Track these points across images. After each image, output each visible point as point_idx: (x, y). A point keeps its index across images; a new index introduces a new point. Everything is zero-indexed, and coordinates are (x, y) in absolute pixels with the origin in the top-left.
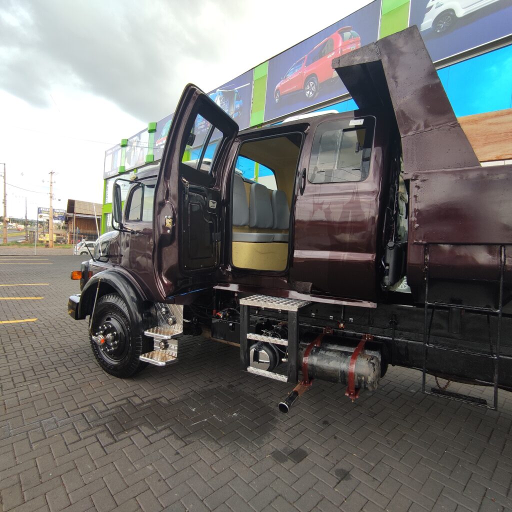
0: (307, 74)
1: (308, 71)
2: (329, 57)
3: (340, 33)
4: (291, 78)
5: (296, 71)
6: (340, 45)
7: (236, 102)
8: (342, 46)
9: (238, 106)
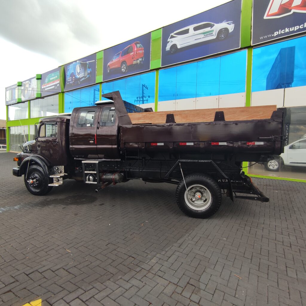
0: (122, 60)
1: (122, 59)
2: (131, 54)
3: (135, 44)
4: (115, 61)
5: (117, 58)
6: (136, 49)
7: (88, 69)
8: (136, 50)
9: (89, 72)
